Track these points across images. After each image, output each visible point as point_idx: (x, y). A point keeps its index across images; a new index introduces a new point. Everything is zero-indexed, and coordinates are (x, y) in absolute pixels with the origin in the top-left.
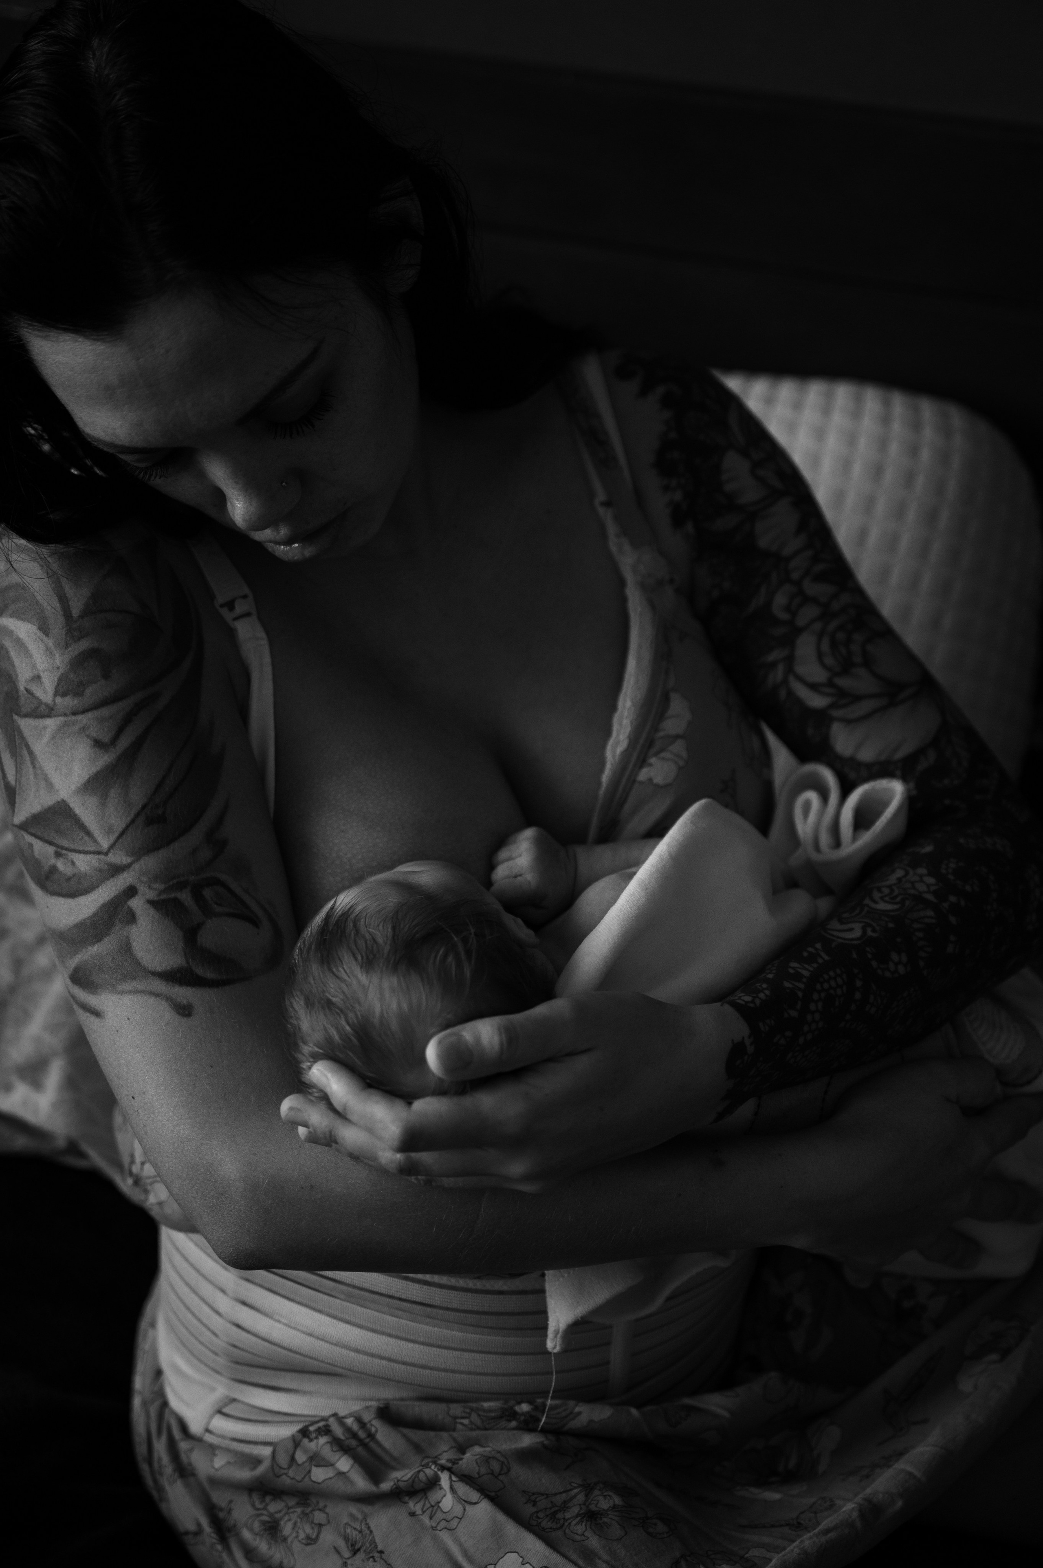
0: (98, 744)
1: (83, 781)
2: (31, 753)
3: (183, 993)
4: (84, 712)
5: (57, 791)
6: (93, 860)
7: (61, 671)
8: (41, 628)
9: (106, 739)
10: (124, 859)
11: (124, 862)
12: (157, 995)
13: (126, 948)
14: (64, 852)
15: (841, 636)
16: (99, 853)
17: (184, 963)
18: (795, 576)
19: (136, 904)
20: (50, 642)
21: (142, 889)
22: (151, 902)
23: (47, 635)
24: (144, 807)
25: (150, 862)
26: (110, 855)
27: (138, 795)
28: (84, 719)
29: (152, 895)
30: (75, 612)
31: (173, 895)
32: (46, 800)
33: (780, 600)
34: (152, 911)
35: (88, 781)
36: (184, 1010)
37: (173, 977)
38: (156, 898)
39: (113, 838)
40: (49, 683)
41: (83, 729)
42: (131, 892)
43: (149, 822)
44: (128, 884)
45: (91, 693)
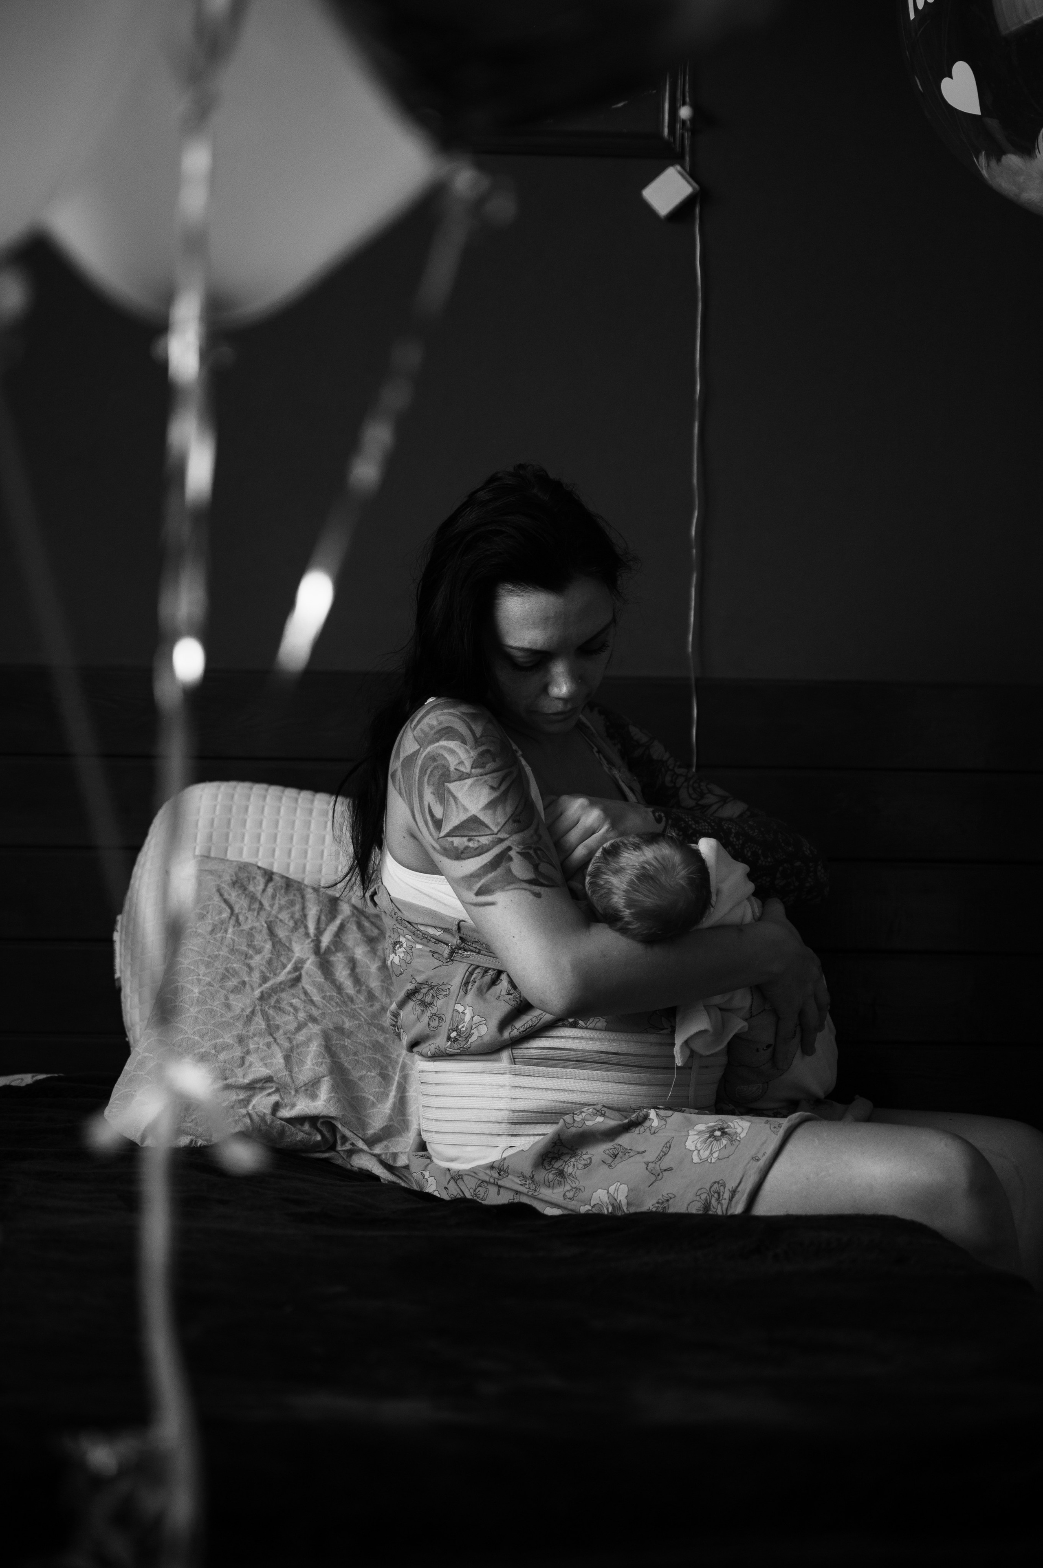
0: (492, 788)
1: (485, 804)
2: (455, 798)
3: (537, 889)
4: (486, 774)
5: (471, 811)
6: (490, 838)
7: (474, 758)
8: (462, 742)
9: (495, 786)
10: (506, 836)
11: (505, 837)
12: (525, 889)
13: (509, 871)
14: (473, 838)
15: (696, 785)
16: (493, 834)
17: (535, 877)
18: (671, 767)
19: (512, 853)
20: (468, 747)
21: (514, 847)
22: (518, 853)
23: (466, 744)
24: (512, 815)
25: (516, 837)
26: (498, 835)
27: (509, 810)
28: (486, 777)
29: (518, 850)
30: (478, 735)
31: (527, 851)
32: (463, 817)
33: (668, 779)
34: (519, 856)
35: (487, 804)
36: (538, 895)
37: (530, 882)
38: (521, 851)
39: (499, 828)
40: (468, 764)
41: (485, 781)
42: (509, 848)
43: (514, 821)
44: (508, 845)
45: (490, 766)
